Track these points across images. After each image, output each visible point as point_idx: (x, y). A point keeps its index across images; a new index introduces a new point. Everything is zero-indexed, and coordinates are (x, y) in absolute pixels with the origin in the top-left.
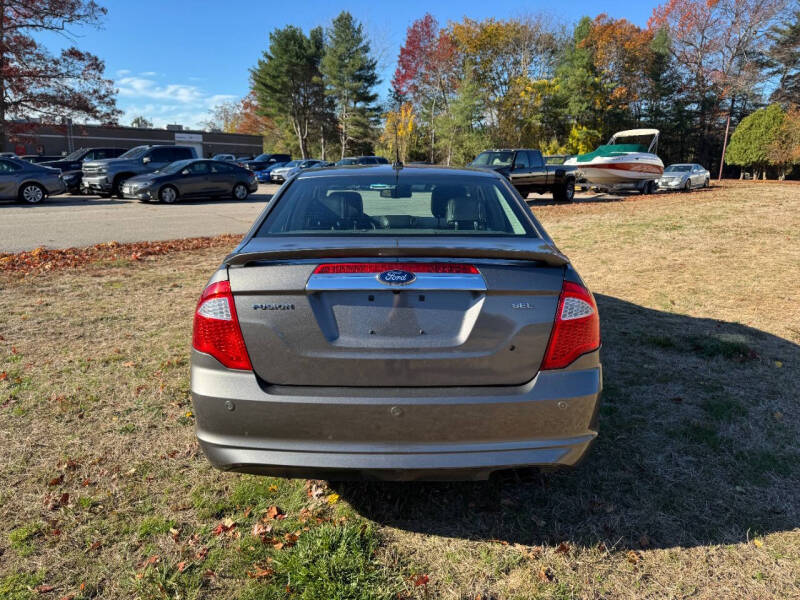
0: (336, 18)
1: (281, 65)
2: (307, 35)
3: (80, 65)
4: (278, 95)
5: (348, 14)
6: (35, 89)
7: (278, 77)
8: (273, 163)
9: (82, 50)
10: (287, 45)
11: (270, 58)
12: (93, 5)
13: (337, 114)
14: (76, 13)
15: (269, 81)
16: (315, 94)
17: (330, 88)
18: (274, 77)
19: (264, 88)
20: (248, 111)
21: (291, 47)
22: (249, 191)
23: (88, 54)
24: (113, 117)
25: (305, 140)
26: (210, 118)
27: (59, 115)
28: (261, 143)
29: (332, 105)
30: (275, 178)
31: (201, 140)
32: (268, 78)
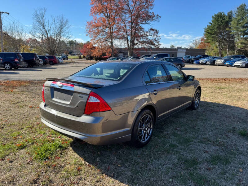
0: (238, 7)
1: (215, 26)
2: (226, 14)
3: (153, 32)
4: (213, 36)
5: (244, 4)
6: (141, 40)
7: (214, 30)
8: (202, 58)
9: (153, 28)
10: (218, 19)
11: (211, 24)
12: (158, 16)
13: (235, 40)
14: (153, 19)
15: (210, 31)
16: (227, 34)
17: (234, 31)
18: (212, 30)
19: (208, 34)
20: (203, 41)
21: (219, 19)
22: (182, 67)
23: (155, 29)
24: (158, 46)
25: (221, 50)
26: (191, 44)
27: (146, 46)
28: (205, 51)
29: (233, 37)
30: (200, 63)
31: (185, 51)
32: (210, 30)
